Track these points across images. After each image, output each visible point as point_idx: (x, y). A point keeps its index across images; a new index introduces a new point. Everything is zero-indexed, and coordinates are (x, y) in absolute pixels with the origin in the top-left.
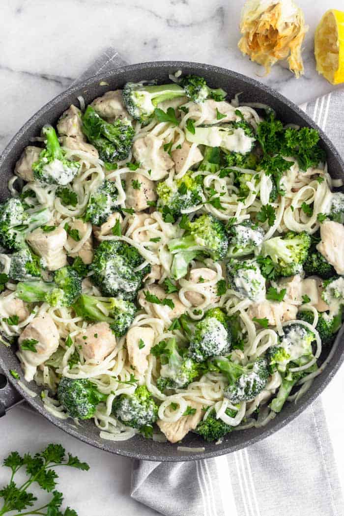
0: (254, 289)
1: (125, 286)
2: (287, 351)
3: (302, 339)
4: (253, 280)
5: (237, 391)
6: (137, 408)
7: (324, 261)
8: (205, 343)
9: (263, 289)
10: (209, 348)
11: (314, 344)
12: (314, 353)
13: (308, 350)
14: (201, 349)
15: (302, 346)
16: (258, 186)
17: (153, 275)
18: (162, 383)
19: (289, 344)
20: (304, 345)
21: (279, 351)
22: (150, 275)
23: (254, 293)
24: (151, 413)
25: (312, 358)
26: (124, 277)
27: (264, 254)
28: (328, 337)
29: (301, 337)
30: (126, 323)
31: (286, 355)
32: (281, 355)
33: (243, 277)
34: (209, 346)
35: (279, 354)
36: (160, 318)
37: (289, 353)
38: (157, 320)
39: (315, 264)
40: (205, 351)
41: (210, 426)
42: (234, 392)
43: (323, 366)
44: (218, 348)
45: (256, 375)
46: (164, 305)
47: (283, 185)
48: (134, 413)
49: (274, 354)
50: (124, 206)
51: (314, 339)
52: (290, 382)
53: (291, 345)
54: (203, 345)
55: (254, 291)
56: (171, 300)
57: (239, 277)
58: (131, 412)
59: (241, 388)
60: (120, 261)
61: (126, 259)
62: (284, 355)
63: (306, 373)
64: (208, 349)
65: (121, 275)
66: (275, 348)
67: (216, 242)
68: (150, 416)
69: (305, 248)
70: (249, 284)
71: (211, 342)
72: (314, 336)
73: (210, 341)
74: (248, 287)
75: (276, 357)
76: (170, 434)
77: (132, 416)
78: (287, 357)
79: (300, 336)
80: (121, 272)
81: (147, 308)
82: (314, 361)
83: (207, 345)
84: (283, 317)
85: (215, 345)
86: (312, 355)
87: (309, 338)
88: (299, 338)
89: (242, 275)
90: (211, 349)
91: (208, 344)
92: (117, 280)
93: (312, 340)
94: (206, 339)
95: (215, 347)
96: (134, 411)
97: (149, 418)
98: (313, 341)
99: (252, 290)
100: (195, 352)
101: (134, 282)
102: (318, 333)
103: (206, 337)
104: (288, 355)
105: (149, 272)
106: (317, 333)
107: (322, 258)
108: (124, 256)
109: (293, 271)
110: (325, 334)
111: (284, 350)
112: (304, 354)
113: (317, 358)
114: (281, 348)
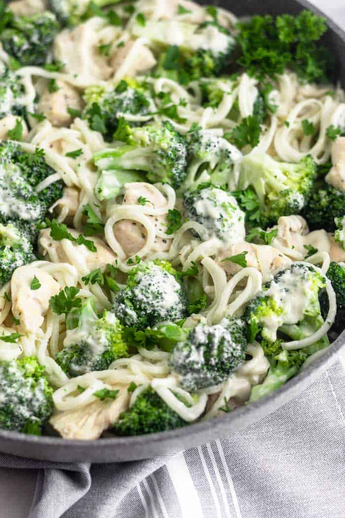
0: (225, 216)
1: (18, 208)
2: (277, 303)
4: (224, 203)
5: (190, 351)
6: (16, 381)
7: (339, 194)
8: (142, 290)
9: (239, 219)
10: (147, 298)
11: (323, 297)
12: (324, 315)
14: (133, 300)
15: (304, 294)
16: (236, 90)
17: (67, 204)
18: (65, 357)
19: (282, 291)
20: (307, 290)
21: (264, 303)
22: (60, 202)
23: (225, 223)
24: (40, 396)
25: (321, 323)
26: (18, 195)
27: (243, 183)
29: (302, 276)
30: (16, 260)
31: (277, 308)
32: (268, 309)
33: (208, 198)
34: (147, 295)
35: (264, 307)
36: (71, 263)
37: (282, 305)
38: (66, 265)
39: (324, 201)
40: (141, 301)
41: (140, 413)
42: (185, 352)
44: (162, 298)
45: (225, 330)
46: (80, 244)
47: (273, 100)
48: (9, 390)
49: (256, 308)
50: (31, 109)
51: (324, 286)
53: (284, 293)
54: (137, 292)
55: (226, 220)
56: (93, 242)
57: (202, 199)
58: (6, 388)
59: (198, 347)
60: (15, 171)
61: (25, 167)
62: (273, 308)
64: (145, 300)
65: (15, 191)
66: (258, 298)
67: (167, 138)
68: (38, 400)
69: (307, 175)
70: (217, 208)
71: (152, 288)
72: (324, 281)
73: (150, 285)
74: (215, 213)
75: (259, 312)
76: (69, 430)
77: (7, 395)
78: (277, 311)
79: (300, 274)
80: (15, 184)
81: (53, 251)
82: (324, 329)
83: (145, 291)
84: (272, 264)
85: (158, 293)
86: (320, 318)
89: (207, 196)
90: (151, 298)
91: (147, 292)
92: (8, 199)
94: (145, 282)
95: (157, 297)
96: (10, 386)
97: (36, 404)
98: (321, 288)
99: (222, 216)
100: (124, 303)
101: (35, 205)
103: (143, 279)
104: (281, 308)
105: (61, 196)
107: (335, 192)
108: (22, 165)
109: (289, 201)
110: (342, 288)
111: (272, 299)
112: (307, 311)
113: (329, 323)
114: (267, 298)
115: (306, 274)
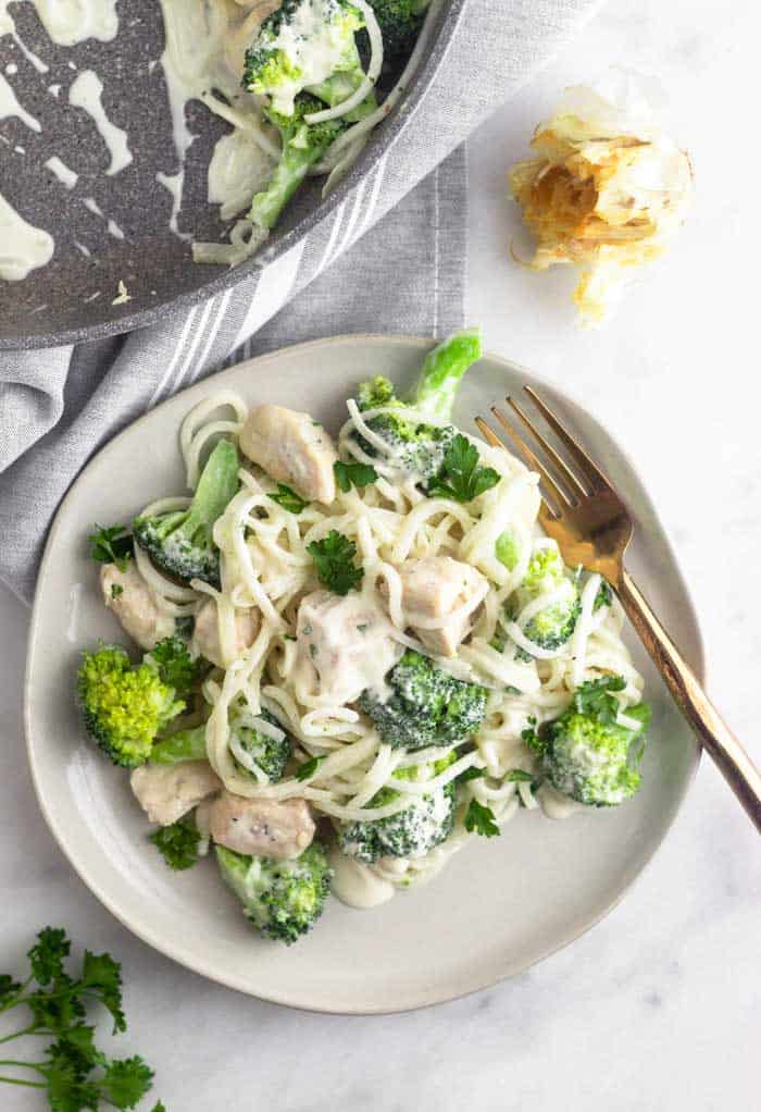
2: (292, 59)
3: (328, 22)
11: (362, 38)
12: (365, 65)
13: (346, 55)
15: (330, 44)
19: (298, 39)
20: (335, 40)
21: (272, 60)
25: (360, 79)
28: (400, 22)
29: (326, 18)
31: (291, 69)
32: (279, 70)
35: (272, 67)
37: (299, 64)
43: (391, 99)
51: (362, 25)
52: (302, 151)
53: (301, 40)
62: (285, 71)
63: (345, 124)
66: (263, 53)
72: (361, 16)
75: (266, 77)
78: (292, 75)
79: (324, 14)
82: (366, 87)
86: (359, 71)
87: (347, 19)
88: (321, 20)
93: (357, 26)
98: (357, 29)
102: (371, 10)
104: (296, 69)
106: (369, 11)
110: (390, 14)
111: (283, 55)
112: (337, 66)
113: (372, 80)
114: (276, 52)
115: (332, 15)
